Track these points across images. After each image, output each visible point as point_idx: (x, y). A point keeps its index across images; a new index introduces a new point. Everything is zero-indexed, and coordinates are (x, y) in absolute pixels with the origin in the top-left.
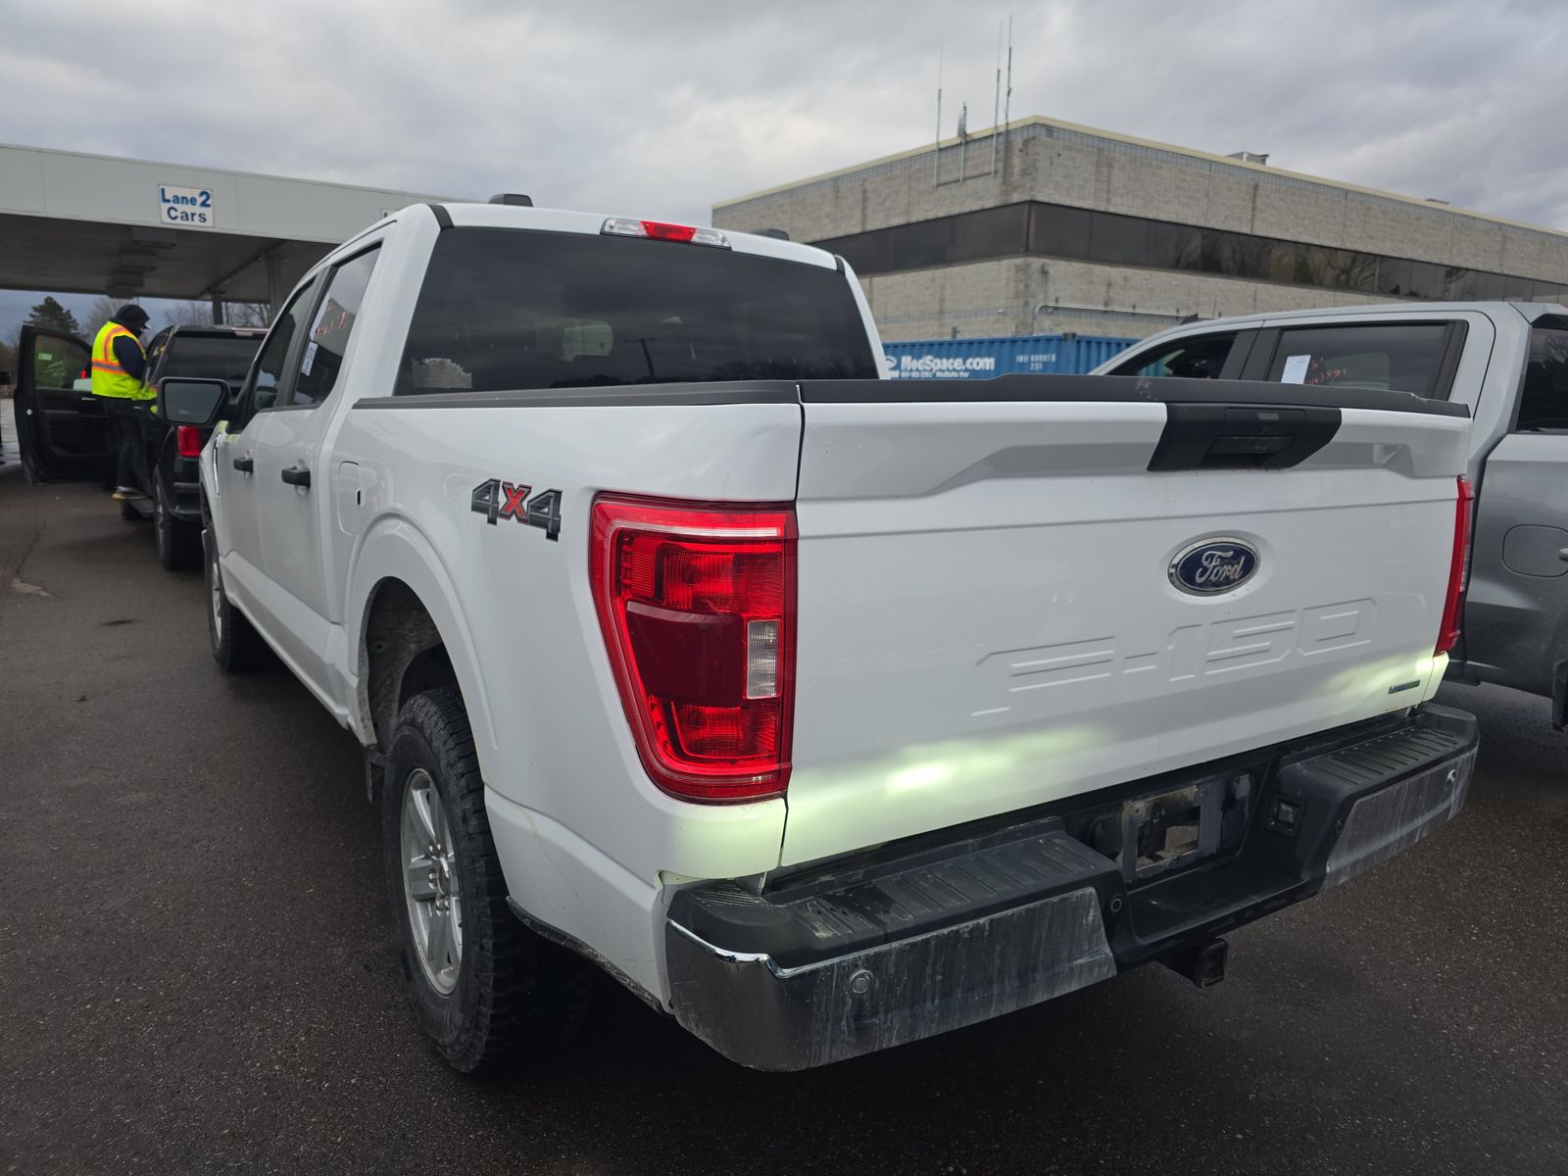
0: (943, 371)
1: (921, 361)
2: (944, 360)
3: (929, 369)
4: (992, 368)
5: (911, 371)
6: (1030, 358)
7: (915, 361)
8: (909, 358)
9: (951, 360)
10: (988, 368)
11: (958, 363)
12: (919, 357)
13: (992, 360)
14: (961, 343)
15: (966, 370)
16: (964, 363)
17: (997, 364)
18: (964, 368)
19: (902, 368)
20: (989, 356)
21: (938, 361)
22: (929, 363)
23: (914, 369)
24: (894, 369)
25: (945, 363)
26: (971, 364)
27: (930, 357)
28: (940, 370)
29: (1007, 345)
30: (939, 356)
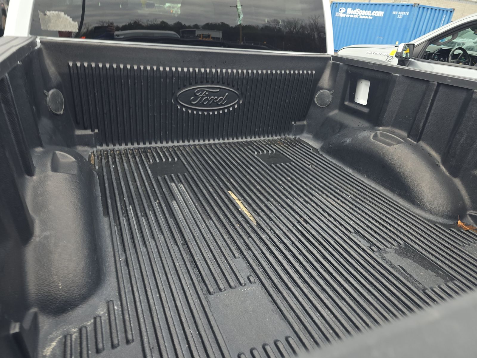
0: (363, 16)
1: (355, 11)
2: (364, 11)
3: (357, 14)
4: (382, 16)
5: (350, 14)
6: (398, 13)
7: (353, 10)
8: (351, 9)
9: (367, 11)
10: (380, 16)
11: (369, 13)
12: (354, 9)
13: (383, 12)
14: (372, 4)
15: (372, 16)
16: (371, 13)
17: (385, 14)
18: (371, 15)
19: (347, 13)
20: (382, 11)
21: (361, 11)
22: (358, 12)
23: (352, 14)
24: (344, 13)
25: (364, 12)
26: (374, 13)
27: (359, 9)
28: (361, 15)
29: (390, 7)
30: (362, 9)
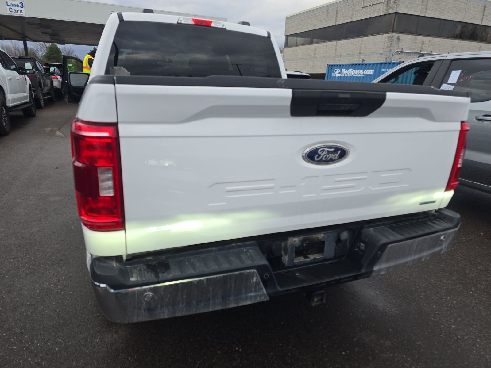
0: (356, 74)
1: (348, 71)
2: (357, 70)
3: (351, 73)
4: (373, 73)
5: (345, 74)
6: (386, 70)
7: (346, 71)
8: (345, 69)
9: (359, 70)
10: (371, 73)
11: (361, 71)
12: (348, 69)
13: (373, 70)
14: (363, 64)
15: (364, 74)
16: (363, 72)
17: (375, 72)
18: (363, 73)
19: (342, 73)
20: (372, 69)
21: (354, 70)
22: (351, 71)
23: (346, 73)
24: (339, 73)
25: (357, 72)
26: (366, 72)
27: (352, 69)
28: (355, 74)
29: (379, 66)
30: (355, 69)
